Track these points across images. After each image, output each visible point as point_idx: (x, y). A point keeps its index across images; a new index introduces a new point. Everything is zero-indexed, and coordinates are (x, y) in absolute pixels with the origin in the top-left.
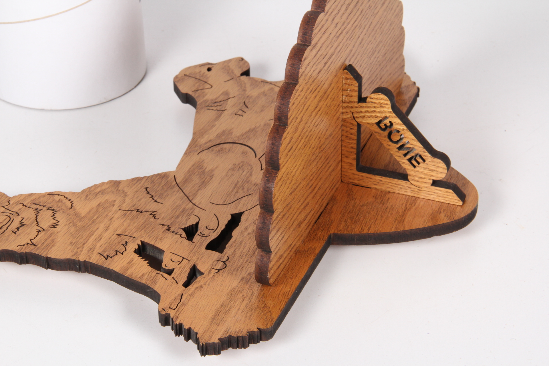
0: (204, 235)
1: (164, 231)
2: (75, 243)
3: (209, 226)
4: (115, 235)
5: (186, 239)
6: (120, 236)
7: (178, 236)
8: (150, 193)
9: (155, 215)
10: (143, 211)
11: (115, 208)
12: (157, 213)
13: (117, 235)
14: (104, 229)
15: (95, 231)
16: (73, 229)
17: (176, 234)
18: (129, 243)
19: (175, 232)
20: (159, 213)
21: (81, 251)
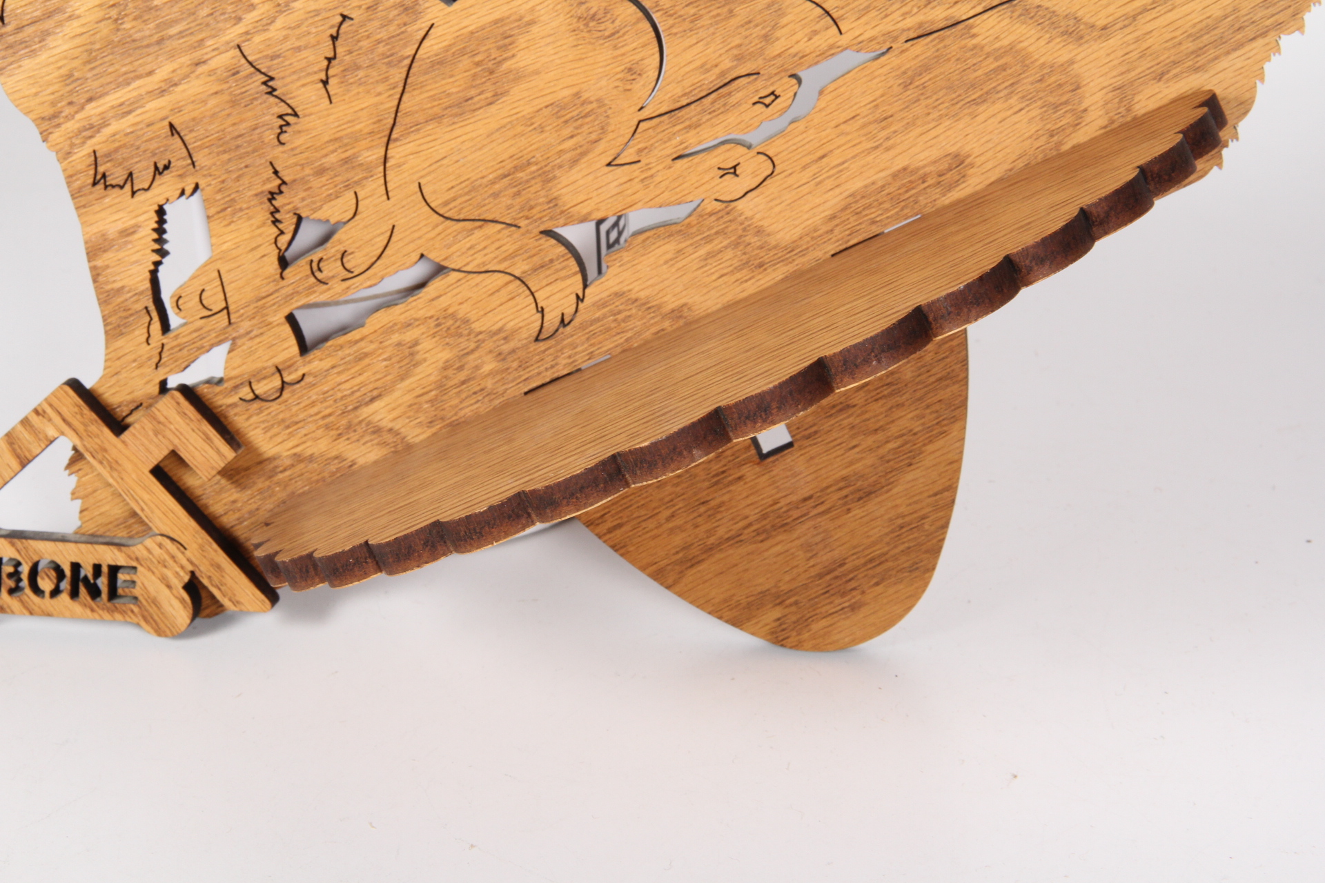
0: (318, 274)
1: (262, 192)
2: (78, 79)
3: (352, 253)
4: (166, 123)
5: (279, 253)
6: (173, 135)
7: (274, 231)
8: (337, 43)
9: (288, 124)
10: (275, 93)
11: (233, 33)
12: (296, 124)
13: (171, 126)
14: (162, 84)
15: (139, 77)
16: (105, 29)
17: (275, 222)
18: (172, 172)
19: (277, 216)
20: (297, 127)
21: (68, 118)
